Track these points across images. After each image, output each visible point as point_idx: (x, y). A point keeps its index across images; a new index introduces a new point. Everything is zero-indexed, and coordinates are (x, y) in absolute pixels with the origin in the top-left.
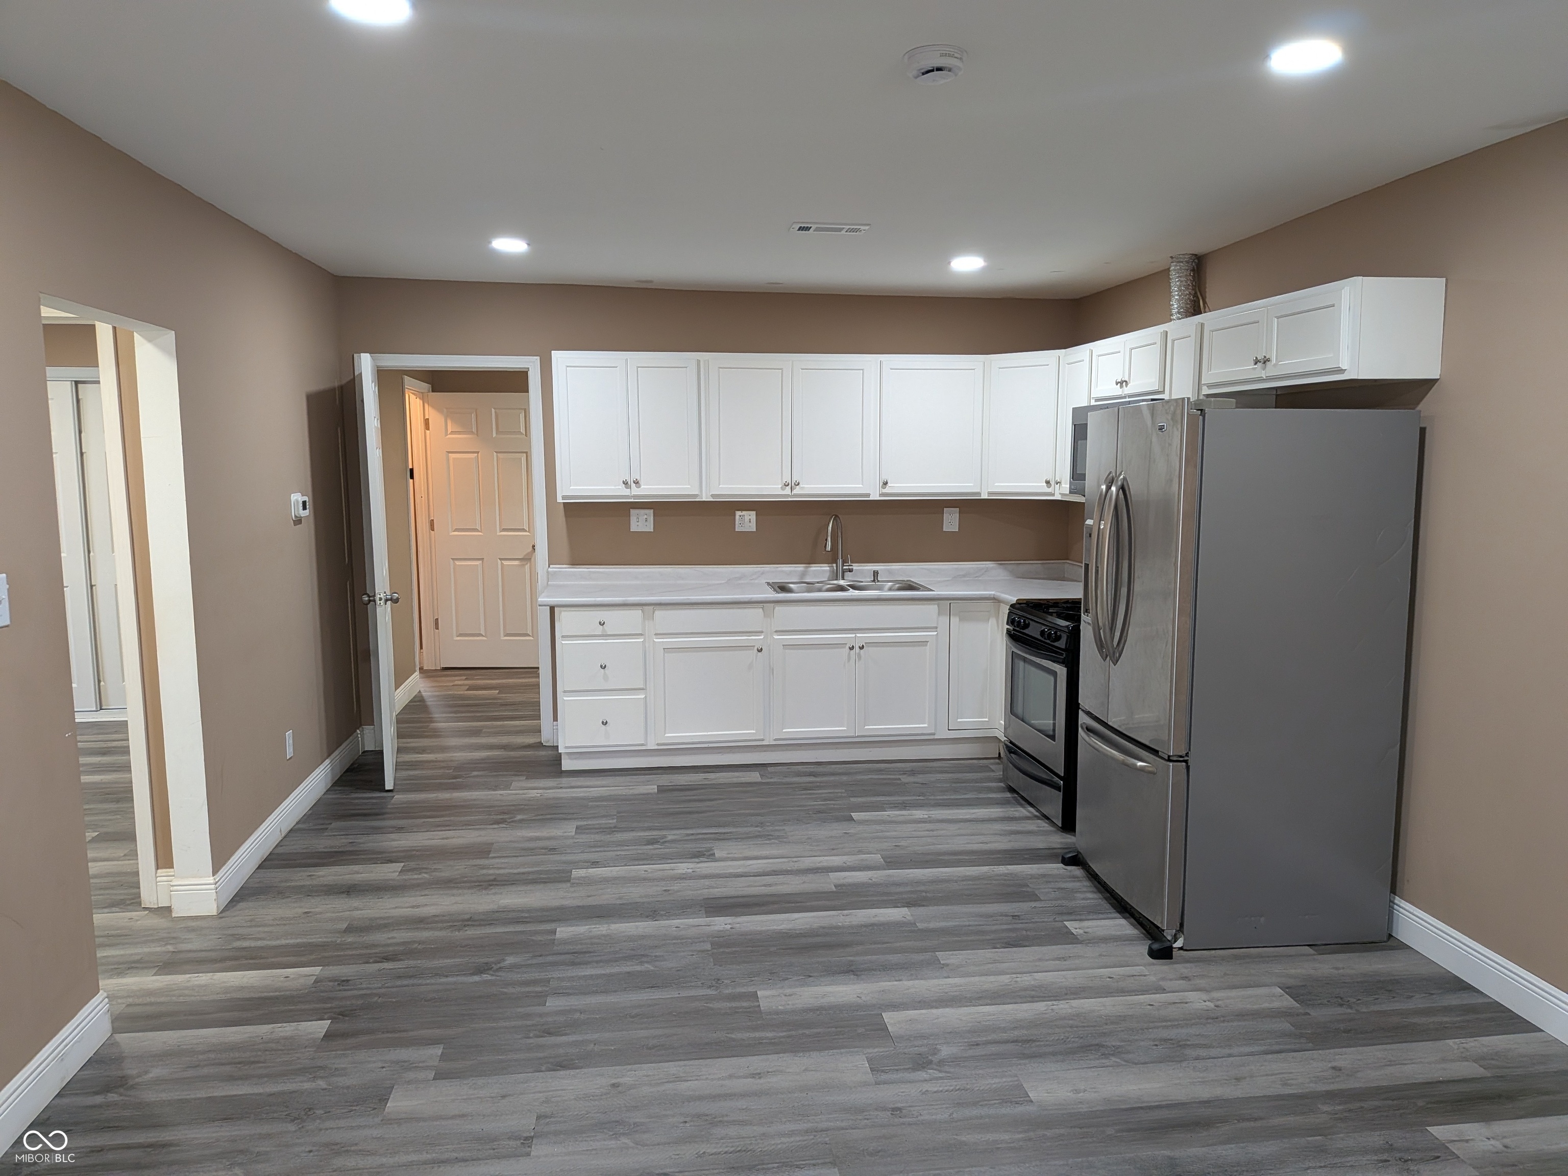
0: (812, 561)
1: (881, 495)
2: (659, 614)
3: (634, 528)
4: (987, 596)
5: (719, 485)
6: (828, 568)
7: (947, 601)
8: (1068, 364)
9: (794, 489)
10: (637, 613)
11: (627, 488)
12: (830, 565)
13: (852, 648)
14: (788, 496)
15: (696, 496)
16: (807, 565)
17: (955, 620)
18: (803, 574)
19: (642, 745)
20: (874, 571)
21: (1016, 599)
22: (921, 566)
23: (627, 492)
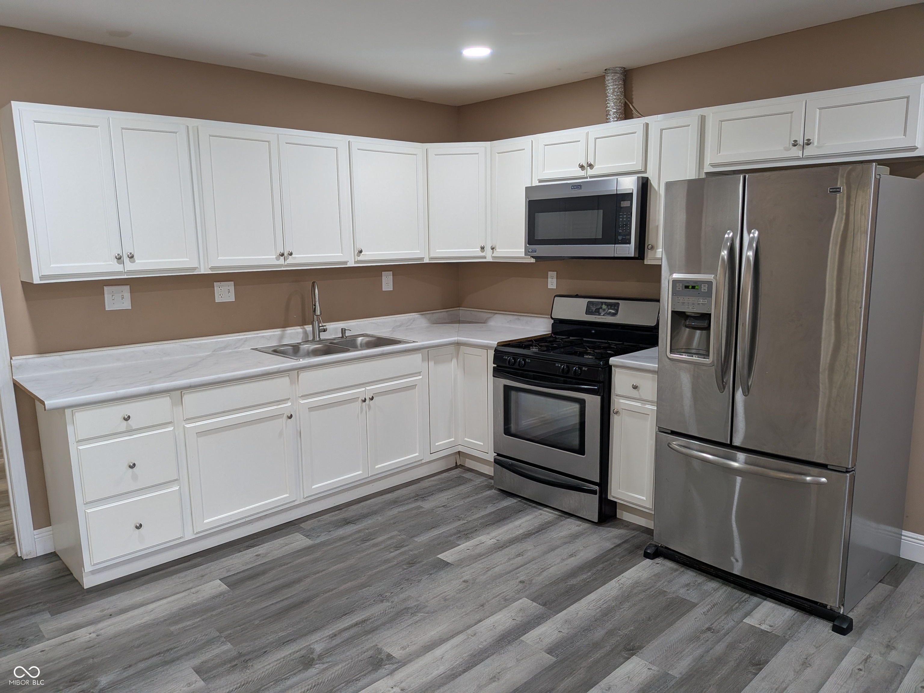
0: (285, 325)
1: (356, 262)
2: (189, 398)
3: (109, 307)
4: (453, 342)
5: (218, 257)
6: (301, 330)
7: (425, 350)
8: (498, 153)
9: (288, 259)
10: (165, 401)
11: (119, 263)
12: (302, 327)
13: (365, 401)
14: (281, 266)
15: (195, 269)
16: (283, 329)
17: (431, 364)
18: (282, 337)
19: (180, 538)
20: (342, 329)
21: (496, 343)
22: (371, 321)
23: (119, 268)
